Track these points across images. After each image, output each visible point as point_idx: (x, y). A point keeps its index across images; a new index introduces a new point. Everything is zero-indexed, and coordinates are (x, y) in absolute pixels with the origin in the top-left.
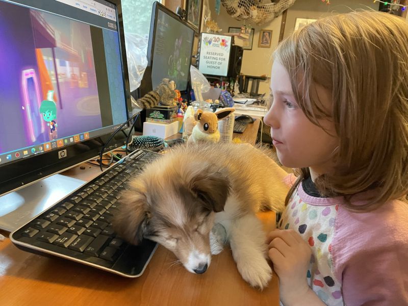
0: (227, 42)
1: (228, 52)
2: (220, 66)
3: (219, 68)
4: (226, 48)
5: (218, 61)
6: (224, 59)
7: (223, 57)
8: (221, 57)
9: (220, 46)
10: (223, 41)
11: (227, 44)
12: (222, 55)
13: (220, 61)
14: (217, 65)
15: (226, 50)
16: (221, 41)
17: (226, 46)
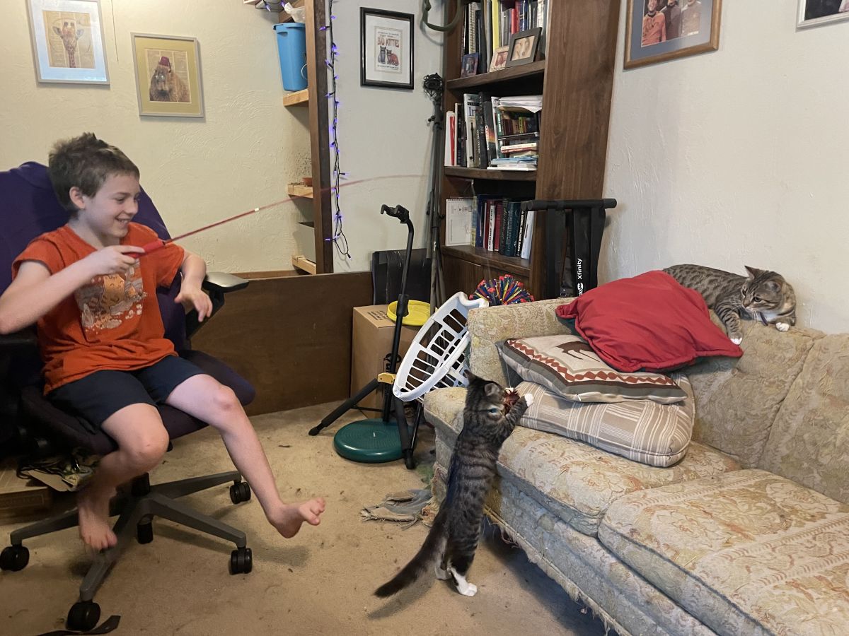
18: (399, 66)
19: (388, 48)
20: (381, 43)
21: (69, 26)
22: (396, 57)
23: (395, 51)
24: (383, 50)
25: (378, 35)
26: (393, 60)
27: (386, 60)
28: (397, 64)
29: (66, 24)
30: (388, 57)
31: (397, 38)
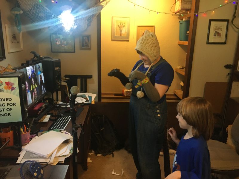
0: (12, 84)
1: (17, 95)
2: (10, 112)
3: (9, 114)
4: (13, 91)
5: (6, 107)
6: (14, 104)
7: (12, 102)
8: (9, 102)
9: (5, 90)
10: (7, 83)
11: (14, 86)
12: (10, 99)
13: (9, 107)
14: (6, 112)
15: (14, 94)
16: (4, 84)
17: (13, 89)
18: (221, 37)
19: (218, 31)
20: (215, 29)
21: (122, 24)
22: (220, 34)
23: (220, 32)
24: (216, 32)
25: (215, 27)
26: (219, 35)
27: (217, 35)
28: (221, 36)
29: (121, 24)
30: (217, 34)
31: (221, 28)
